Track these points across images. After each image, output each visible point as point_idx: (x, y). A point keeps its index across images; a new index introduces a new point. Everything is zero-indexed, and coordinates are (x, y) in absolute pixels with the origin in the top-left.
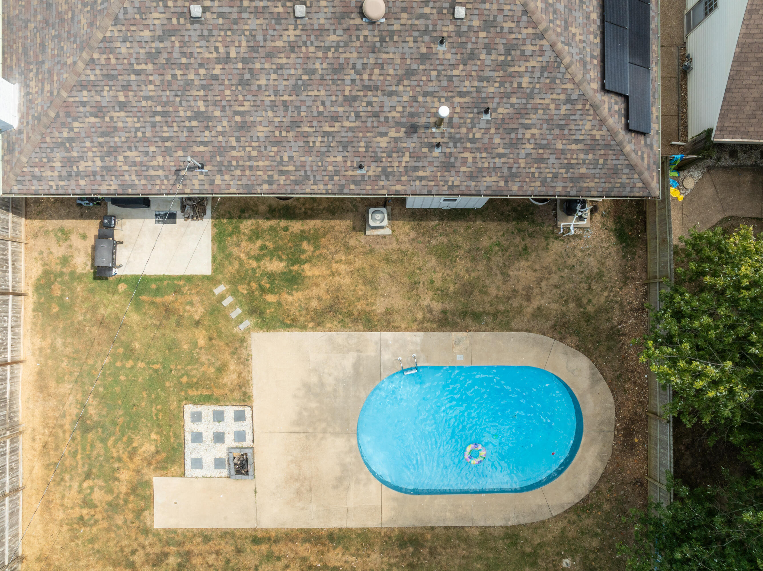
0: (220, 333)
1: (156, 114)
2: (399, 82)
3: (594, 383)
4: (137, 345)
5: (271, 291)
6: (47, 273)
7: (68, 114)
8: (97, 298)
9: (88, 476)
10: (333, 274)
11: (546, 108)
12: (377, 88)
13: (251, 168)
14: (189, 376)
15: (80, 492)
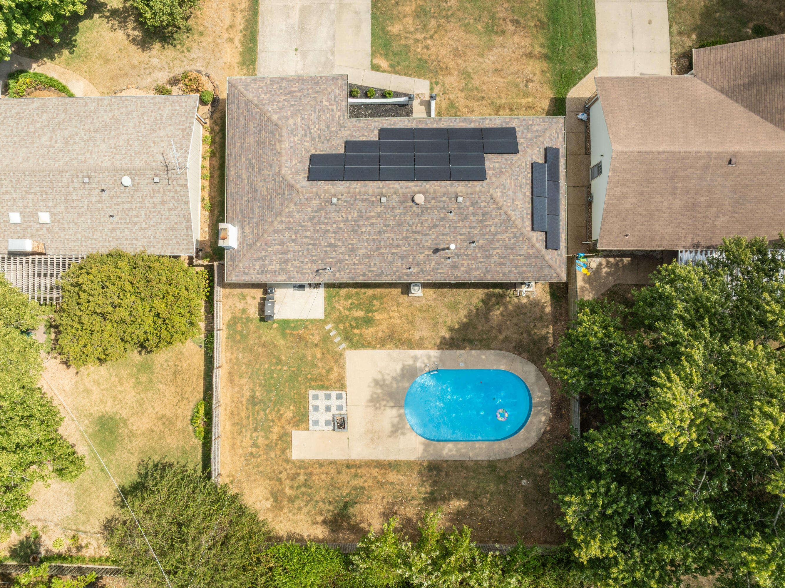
0: (328, 351)
1: (310, 244)
2: (430, 230)
3: (538, 379)
4: (283, 357)
5: (356, 327)
6: (234, 318)
7: (266, 245)
8: (261, 332)
9: (255, 430)
10: (390, 318)
11: (504, 240)
12: (419, 232)
13: (354, 269)
14: (312, 375)
15: (251, 439)
